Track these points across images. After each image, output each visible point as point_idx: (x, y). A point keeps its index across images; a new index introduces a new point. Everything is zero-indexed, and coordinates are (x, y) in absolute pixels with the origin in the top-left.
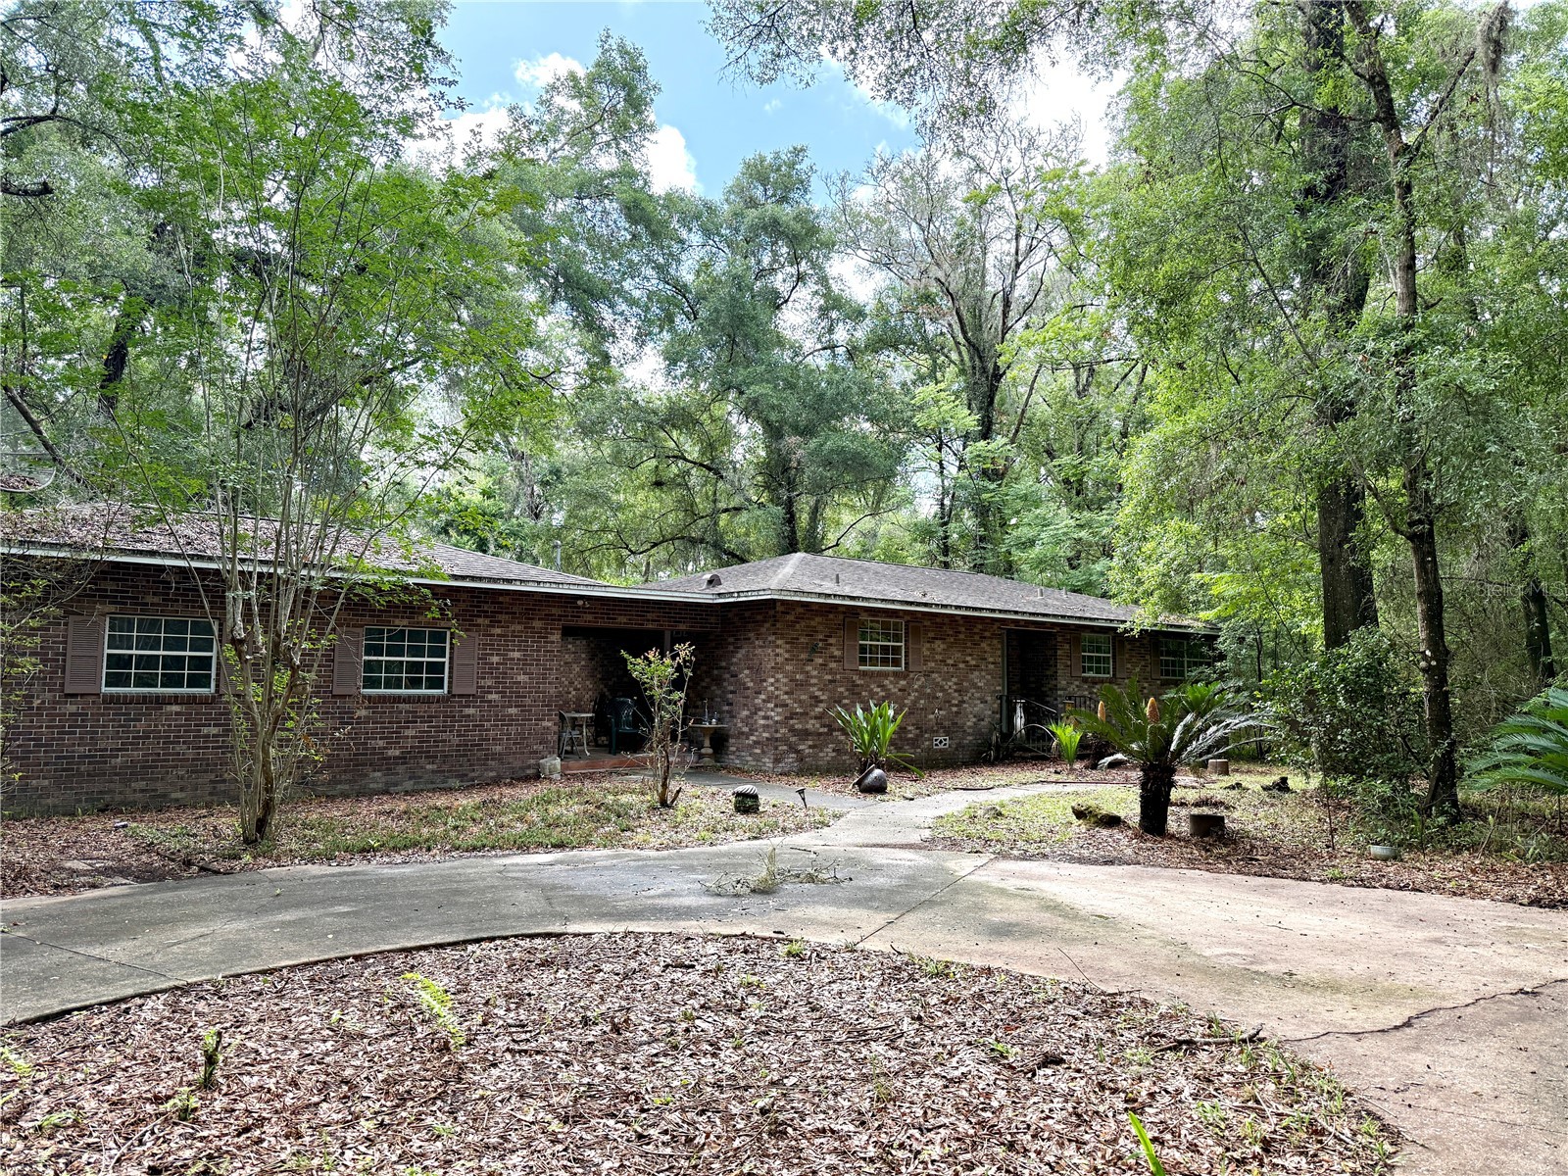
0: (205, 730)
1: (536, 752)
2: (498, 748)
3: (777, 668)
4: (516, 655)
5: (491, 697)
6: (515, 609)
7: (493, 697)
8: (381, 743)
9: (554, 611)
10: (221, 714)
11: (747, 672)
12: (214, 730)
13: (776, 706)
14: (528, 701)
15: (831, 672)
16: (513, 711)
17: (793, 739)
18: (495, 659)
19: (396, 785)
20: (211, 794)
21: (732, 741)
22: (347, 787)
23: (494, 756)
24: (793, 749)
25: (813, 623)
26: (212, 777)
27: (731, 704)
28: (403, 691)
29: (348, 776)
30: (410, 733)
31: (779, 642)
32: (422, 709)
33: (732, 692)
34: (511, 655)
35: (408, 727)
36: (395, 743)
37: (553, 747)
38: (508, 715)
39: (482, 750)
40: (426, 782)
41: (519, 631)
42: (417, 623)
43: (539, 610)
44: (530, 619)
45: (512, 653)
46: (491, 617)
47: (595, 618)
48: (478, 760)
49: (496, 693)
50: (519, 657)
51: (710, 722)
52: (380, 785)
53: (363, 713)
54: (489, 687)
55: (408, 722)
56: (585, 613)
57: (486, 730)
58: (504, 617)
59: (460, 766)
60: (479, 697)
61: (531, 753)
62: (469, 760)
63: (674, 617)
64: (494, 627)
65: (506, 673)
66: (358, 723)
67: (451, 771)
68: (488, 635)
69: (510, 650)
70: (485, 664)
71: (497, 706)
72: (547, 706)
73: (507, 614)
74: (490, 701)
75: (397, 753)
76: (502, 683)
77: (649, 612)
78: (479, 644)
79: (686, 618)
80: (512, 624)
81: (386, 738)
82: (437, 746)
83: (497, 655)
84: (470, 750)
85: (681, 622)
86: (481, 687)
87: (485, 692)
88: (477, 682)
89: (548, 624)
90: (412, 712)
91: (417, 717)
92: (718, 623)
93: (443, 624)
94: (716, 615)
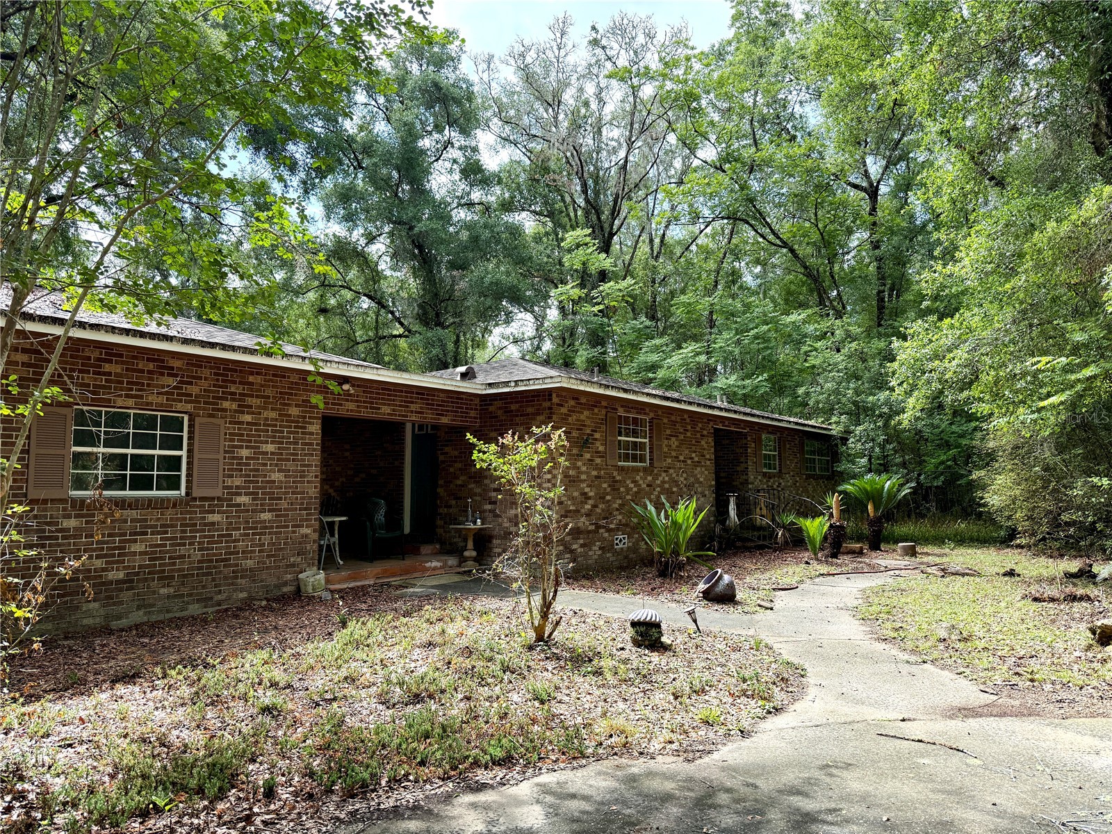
1: (293, 565)
2: (250, 563)
4: (270, 448)
5: (240, 499)
6: (269, 392)
7: (243, 499)
8: (99, 563)
14: (284, 504)
16: (266, 516)
18: (245, 453)
21: (495, 541)
23: (244, 573)
27: (492, 503)
28: (128, 494)
30: (137, 547)
32: (153, 516)
35: (135, 541)
36: (117, 562)
37: (312, 559)
38: (261, 522)
39: (230, 566)
40: (160, 611)
41: (272, 419)
42: (148, 404)
43: (296, 395)
44: (286, 404)
45: (264, 446)
46: (240, 400)
47: (358, 406)
48: (226, 578)
49: (246, 494)
50: (273, 450)
51: (475, 523)
52: (98, 620)
53: (72, 523)
54: (238, 487)
55: (136, 534)
56: (347, 400)
57: (235, 541)
58: (254, 400)
59: (204, 587)
60: (226, 500)
61: (287, 566)
62: (214, 580)
63: (436, 410)
64: (243, 412)
65: (257, 470)
66: (64, 538)
67: (191, 595)
68: (236, 423)
69: (262, 442)
70: (233, 458)
71: (248, 511)
72: (305, 509)
73: (257, 397)
74: (239, 505)
75: (121, 575)
76: (252, 482)
77: (412, 403)
78: (226, 434)
79: (448, 411)
80: (265, 409)
81: (105, 556)
82: (174, 564)
83: (247, 447)
84: (215, 567)
85: (443, 415)
86: (228, 487)
87: (233, 494)
88: (223, 482)
89: (306, 412)
90: (140, 521)
91: (147, 527)
92: (477, 418)
93: (180, 406)
94: (475, 409)
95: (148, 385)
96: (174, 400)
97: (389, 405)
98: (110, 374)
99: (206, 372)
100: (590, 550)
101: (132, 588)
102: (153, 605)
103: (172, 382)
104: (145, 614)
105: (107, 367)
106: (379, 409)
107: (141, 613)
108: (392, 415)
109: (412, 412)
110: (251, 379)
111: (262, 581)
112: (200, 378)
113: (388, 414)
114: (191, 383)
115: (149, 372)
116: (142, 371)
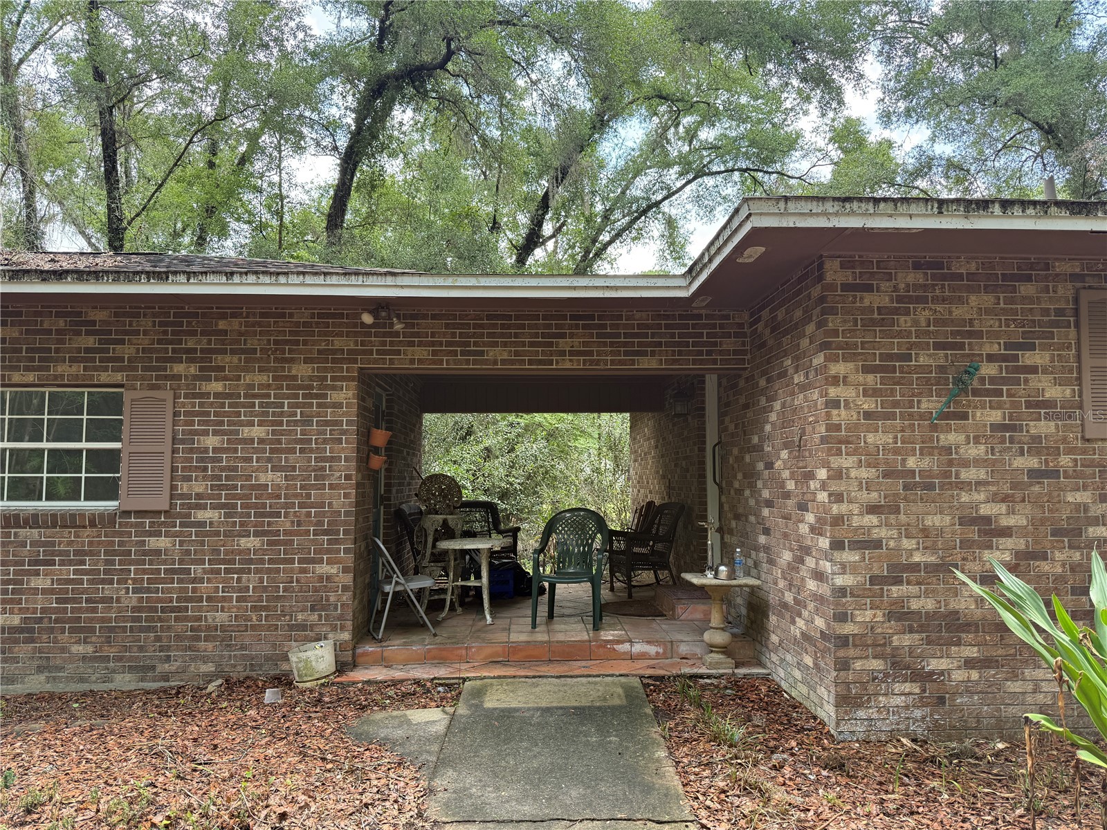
1: (303, 627)
2: (221, 617)
3: (837, 440)
4: (257, 432)
5: (202, 515)
6: (254, 343)
7: (208, 515)
9: (338, 343)
11: (784, 454)
13: (837, 545)
14: (284, 524)
15: (1036, 445)
16: (250, 543)
17: (907, 640)
18: (211, 441)
21: (773, 619)
23: (211, 632)
24: (901, 667)
25: (959, 312)
27: (767, 532)
28: (44, 505)
30: (41, 582)
31: (839, 368)
32: (64, 539)
33: (769, 504)
34: (246, 432)
35: (37, 573)
36: (11, 601)
37: (341, 618)
38: (240, 552)
39: (186, 619)
40: (69, 679)
41: (261, 386)
42: (56, 377)
43: (305, 343)
44: (285, 360)
45: (246, 429)
46: (202, 360)
47: (434, 353)
48: (178, 638)
49: (214, 507)
50: (263, 435)
51: (716, 574)
54: (199, 496)
55: (37, 563)
56: (412, 344)
57: (194, 581)
58: (228, 358)
59: (141, 649)
60: (180, 515)
61: (291, 627)
62: (158, 639)
63: (625, 344)
64: (209, 379)
65: (235, 469)
67: (120, 659)
68: (195, 396)
69: (242, 424)
70: (191, 450)
71: (217, 534)
72: (326, 533)
73: (233, 352)
74: (202, 524)
75: (16, 620)
76: (226, 487)
77: (563, 336)
78: (176, 414)
79: (660, 344)
80: (247, 370)
82: (94, 610)
83: (215, 433)
84: (160, 619)
85: (644, 354)
86: (182, 496)
87: (190, 507)
88: (173, 488)
89: (326, 369)
90: (45, 544)
91: (53, 553)
92: (744, 352)
93: (104, 377)
94: (737, 335)
95: (57, 351)
96: (96, 369)
97: (505, 345)
99: (146, 323)
100: (1014, 677)
101: (32, 640)
102: (61, 669)
103: (91, 341)
104: (48, 680)
106: (482, 353)
107: (42, 678)
108: (512, 362)
109: (563, 353)
110: (222, 325)
111: (243, 648)
112: (137, 333)
113: (504, 362)
114: (122, 342)
115: (59, 332)
116: (49, 332)
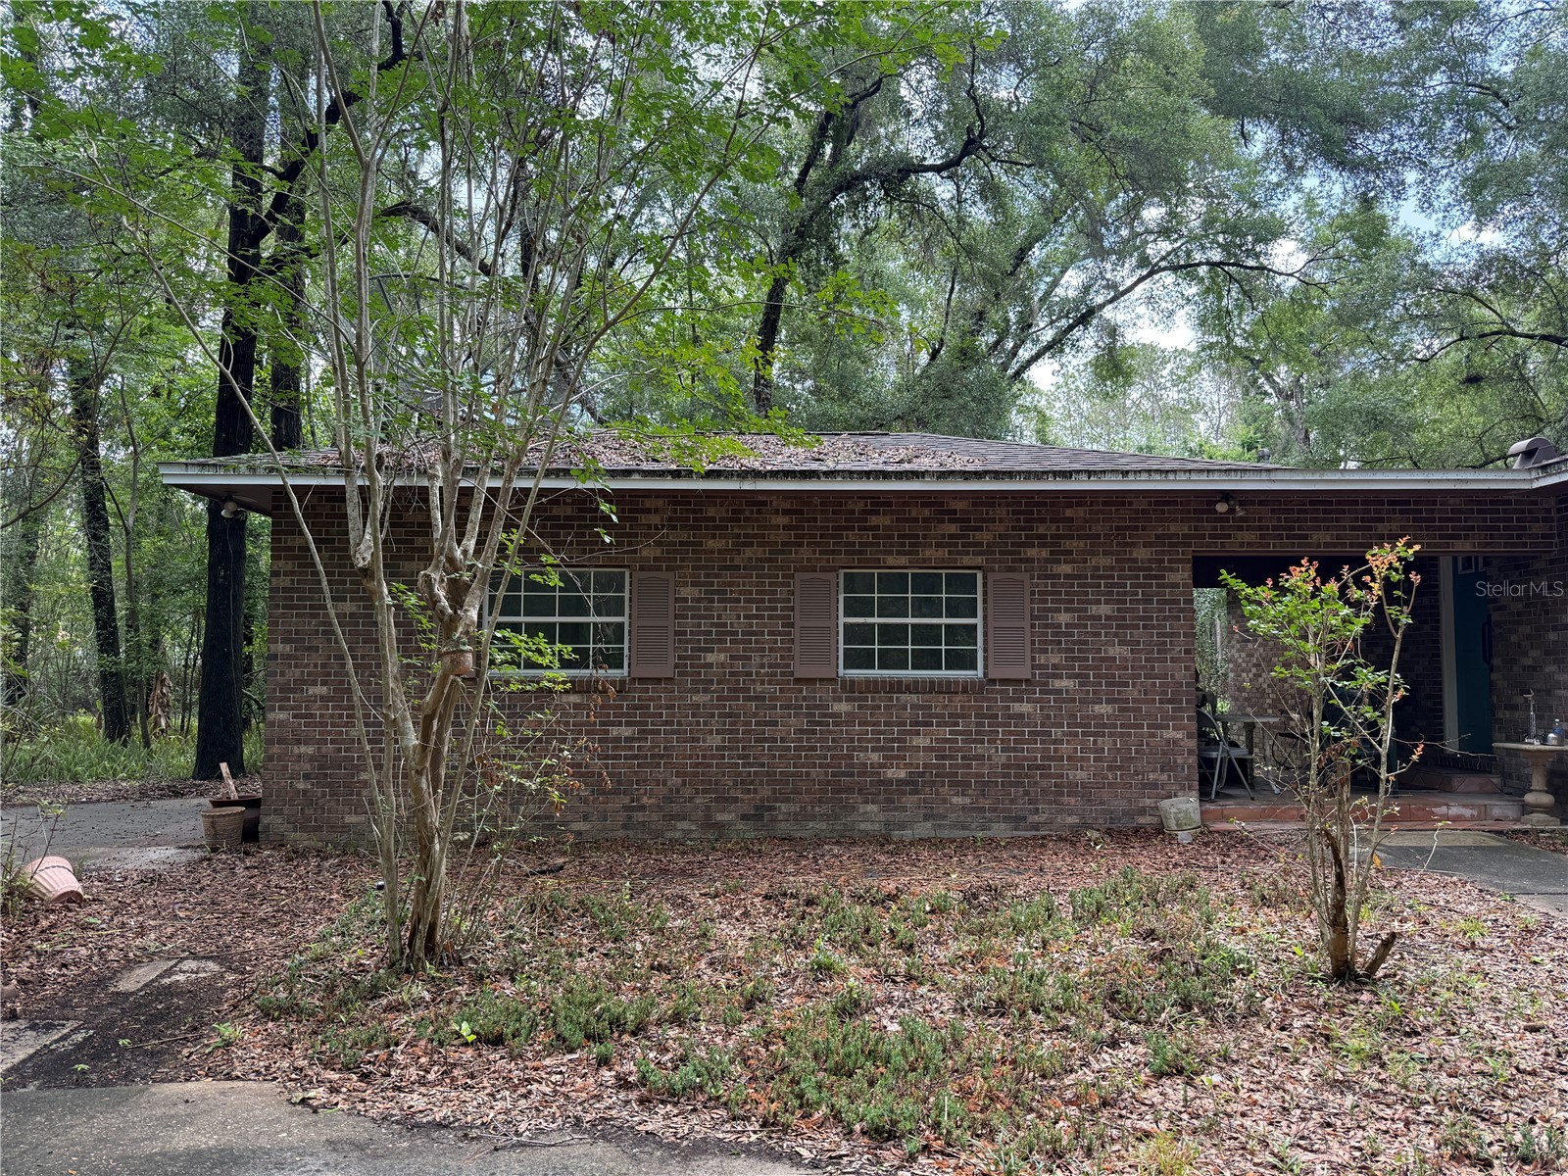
0: (614, 731)
1: (1154, 785)
2: (1080, 775)
5: (1058, 684)
6: (1098, 529)
7: (1064, 683)
8: (875, 757)
9: (1174, 528)
10: (636, 708)
12: (626, 731)
14: (1131, 692)
16: (1103, 709)
19: (902, 826)
20: (625, 827)
22: (823, 826)
23: (1073, 788)
26: (626, 800)
28: (910, 673)
29: (825, 808)
30: (921, 741)
32: (939, 703)
34: (1093, 610)
35: (918, 733)
36: (897, 757)
37: (1188, 778)
38: (1095, 717)
39: (1050, 776)
40: (953, 826)
41: (1105, 568)
42: (924, 560)
43: (1144, 528)
44: (1127, 544)
45: (1094, 607)
46: (1053, 544)
47: (1262, 537)
48: (1044, 792)
49: (1069, 677)
50: (1109, 613)
51: (1544, 740)
52: (877, 826)
53: (843, 707)
54: (1055, 667)
55: (917, 724)
56: (1241, 528)
57: (1055, 742)
58: (1075, 543)
59: (1012, 802)
60: (1040, 684)
61: (1144, 786)
62: (1026, 793)
63: (1441, 528)
64: (1059, 562)
65: (1086, 643)
66: (836, 724)
67: (995, 810)
68: (1047, 577)
69: (1090, 602)
70: (1047, 626)
71: (1073, 700)
72: (1170, 701)
73: (1080, 537)
74: (1059, 692)
75: (902, 774)
76: (1078, 659)
77: (1381, 520)
78: (1033, 593)
79: (1472, 528)
80: (1093, 554)
81: (882, 749)
82: (969, 766)
83: (1067, 610)
84: (1027, 776)
85: (1458, 537)
86: (1040, 667)
87: (1048, 676)
88: (1033, 659)
89: (1163, 553)
90: (922, 708)
91: (931, 716)
92: (1551, 536)
93: (966, 560)
94: (1544, 520)
95: (925, 537)
96: (958, 553)
97: (1327, 529)
98: (877, 528)
99: (1001, 512)
101: (917, 792)
103: (953, 528)
104: (934, 827)
105: (874, 520)
106: (1306, 537)
107: (929, 824)
108: (1334, 545)
110: (1069, 513)
111: (1102, 803)
112: (993, 520)
113: (1326, 545)
114: (980, 529)
115: (925, 520)
116: (916, 520)
